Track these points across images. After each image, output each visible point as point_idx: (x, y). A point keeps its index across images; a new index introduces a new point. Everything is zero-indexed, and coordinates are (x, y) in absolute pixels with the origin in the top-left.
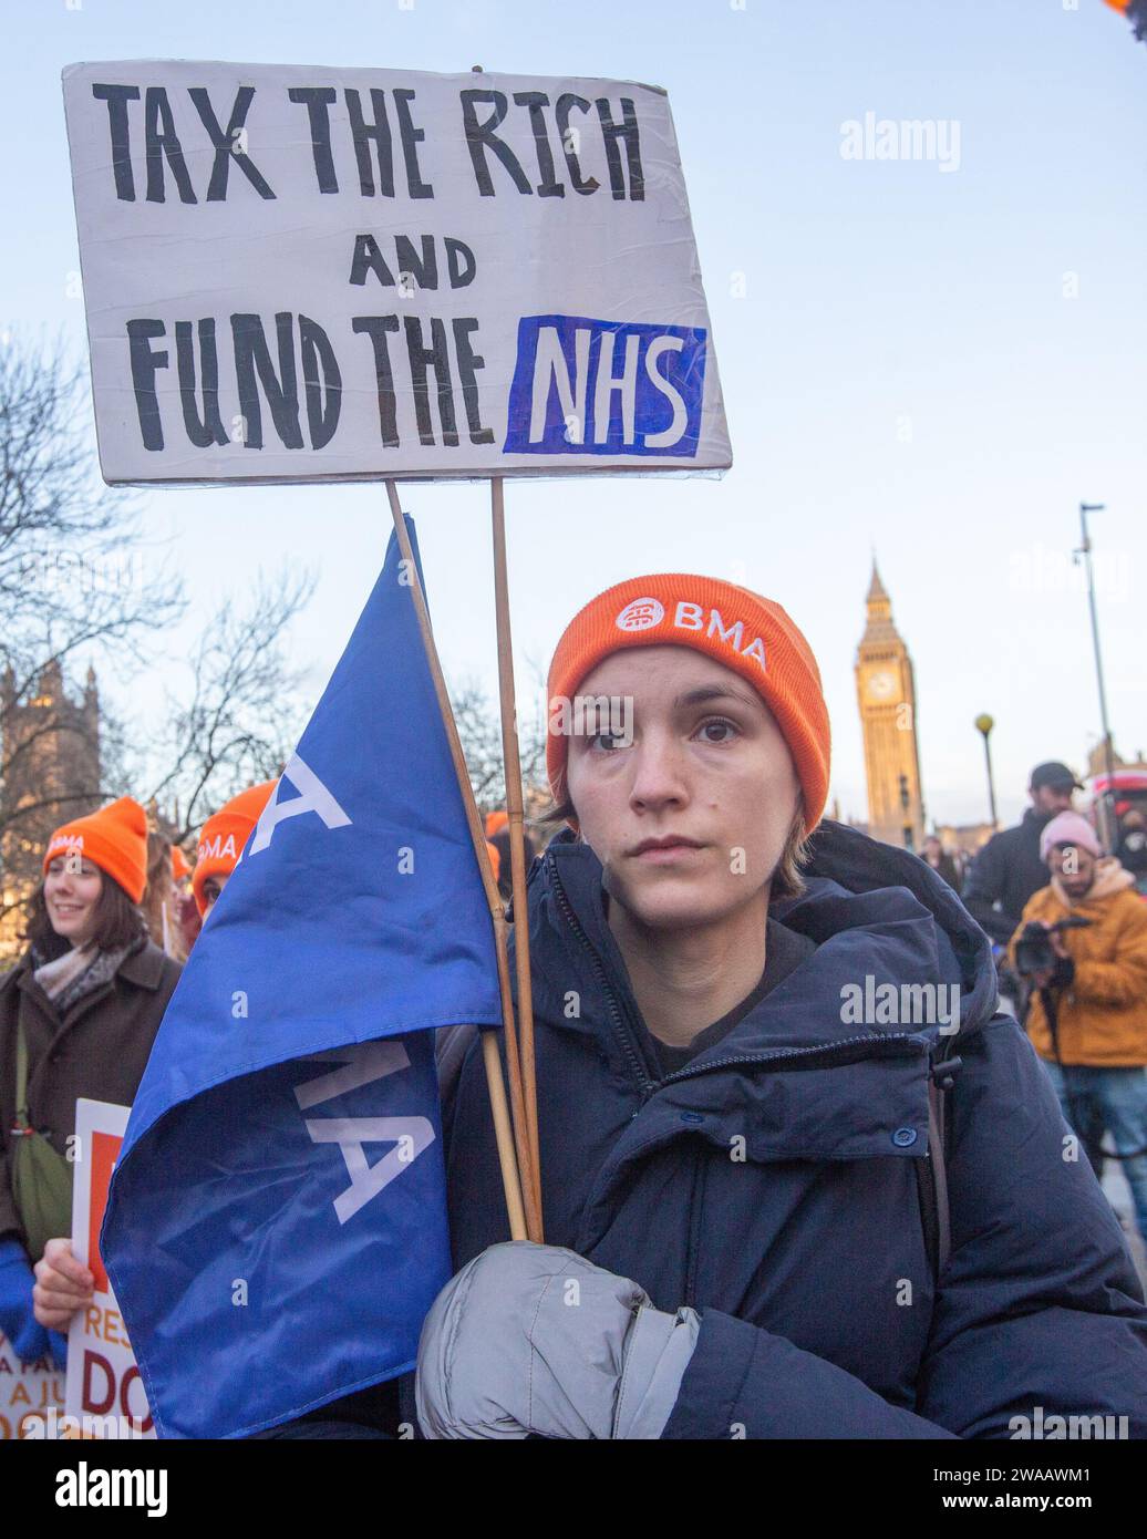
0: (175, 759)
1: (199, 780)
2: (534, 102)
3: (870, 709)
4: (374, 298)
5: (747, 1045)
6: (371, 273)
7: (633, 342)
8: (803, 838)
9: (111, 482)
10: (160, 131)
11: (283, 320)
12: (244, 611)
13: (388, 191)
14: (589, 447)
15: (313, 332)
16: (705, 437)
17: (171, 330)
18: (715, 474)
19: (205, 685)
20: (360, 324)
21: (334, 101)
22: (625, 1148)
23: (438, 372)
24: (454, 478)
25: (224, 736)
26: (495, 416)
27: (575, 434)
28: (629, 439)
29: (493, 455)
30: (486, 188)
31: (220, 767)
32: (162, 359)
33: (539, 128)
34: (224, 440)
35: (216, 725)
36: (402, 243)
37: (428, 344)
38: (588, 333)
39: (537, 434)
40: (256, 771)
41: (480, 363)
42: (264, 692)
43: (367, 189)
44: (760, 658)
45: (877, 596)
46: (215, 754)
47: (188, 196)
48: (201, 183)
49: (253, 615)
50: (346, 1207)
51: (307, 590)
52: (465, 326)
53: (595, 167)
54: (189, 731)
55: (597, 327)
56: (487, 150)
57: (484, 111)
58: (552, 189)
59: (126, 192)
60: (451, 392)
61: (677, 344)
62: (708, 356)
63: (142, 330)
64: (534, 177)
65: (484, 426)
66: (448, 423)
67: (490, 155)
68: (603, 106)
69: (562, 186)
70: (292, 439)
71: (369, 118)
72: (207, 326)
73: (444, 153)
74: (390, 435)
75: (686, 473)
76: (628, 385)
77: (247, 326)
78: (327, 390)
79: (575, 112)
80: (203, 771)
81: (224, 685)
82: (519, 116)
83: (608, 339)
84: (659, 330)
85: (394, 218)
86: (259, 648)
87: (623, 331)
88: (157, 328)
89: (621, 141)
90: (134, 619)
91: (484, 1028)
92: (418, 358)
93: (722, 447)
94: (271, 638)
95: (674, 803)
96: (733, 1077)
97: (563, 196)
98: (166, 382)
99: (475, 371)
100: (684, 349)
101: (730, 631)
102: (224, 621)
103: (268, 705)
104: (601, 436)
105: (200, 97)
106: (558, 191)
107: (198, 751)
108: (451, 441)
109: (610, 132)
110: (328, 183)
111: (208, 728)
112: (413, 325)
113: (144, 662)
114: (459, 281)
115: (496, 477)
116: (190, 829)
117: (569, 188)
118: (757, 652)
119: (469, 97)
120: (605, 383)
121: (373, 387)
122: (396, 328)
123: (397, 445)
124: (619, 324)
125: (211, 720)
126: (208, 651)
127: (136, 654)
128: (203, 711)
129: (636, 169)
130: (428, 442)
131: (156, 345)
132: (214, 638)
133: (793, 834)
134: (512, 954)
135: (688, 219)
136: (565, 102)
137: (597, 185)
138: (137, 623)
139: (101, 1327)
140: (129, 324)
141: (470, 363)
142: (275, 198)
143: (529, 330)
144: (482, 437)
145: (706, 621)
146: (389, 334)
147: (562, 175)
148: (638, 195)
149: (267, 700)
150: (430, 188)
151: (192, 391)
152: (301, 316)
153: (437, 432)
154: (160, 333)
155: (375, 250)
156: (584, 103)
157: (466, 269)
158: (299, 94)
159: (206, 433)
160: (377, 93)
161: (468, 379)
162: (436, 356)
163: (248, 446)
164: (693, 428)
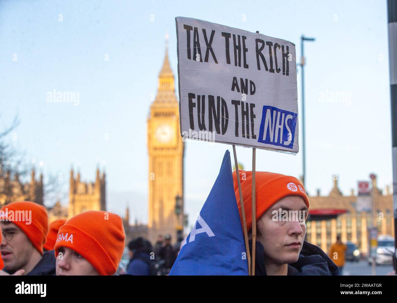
2: (269, 44)
4: (236, 95)
6: (235, 88)
10: (196, 41)
11: (218, 98)
13: (240, 65)
14: (273, 143)
15: (224, 103)
16: (294, 144)
17: (196, 97)
18: (295, 154)
20: (234, 102)
21: (231, 38)
23: (247, 118)
26: (257, 133)
27: (272, 141)
28: (281, 143)
29: (255, 142)
30: (259, 68)
32: (194, 105)
33: (270, 52)
34: (205, 129)
36: (242, 79)
37: (245, 110)
38: (276, 112)
39: (264, 139)
41: (255, 116)
43: (236, 65)
47: (201, 60)
52: (253, 106)
53: (280, 64)
55: (278, 110)
56: (260, 57)
57: (260, 45)
58: (272, 71)
59: (189, 57)
60: (249, 124)
62: (297, 121)
63: (191, 96)
65: (255, 134)
66: (248, 133)
68: (283, 47)
69: (274, 69)
70: (218, 132)
71: (237, 44)
72: (204, 97)
73: (251, 56)
74: (237, 134)
75: (290, 152)
76: (282, 127)
77: (211, 98)
78: (226, 119)
79: (278, 48)
82: (267, 47)
83: (279, 113)
84: (289, 113)
85: (241, 73)
87: (282, 112)
89: (285, 58)
92: (244, 113)
93: (297, 147)
97: (274, 73)
98: (195, 111)
99: (254, 118)
100: (293, 118)
104: (276, 141)
105: (204, 31)
108: (248, 137)
109: (284, 55)
110: (228, 62)
112: (243, 104)
114: (252, 93)
115: (254, 148)
117: (275, 71)
119: (258, 41)
120: (278, 126)
121: (234, 120)
122: (239, 105)
123: (238, 136)
124: (281, 110)
129: (288, 67)
130: (244, 136)
131: (193, 101)
135: (296, 83)
136: (276, 45)
137: (280, 70)
140: (189, 94)
141: (253, 116)
142: (218, 63)
143: (265, 108)
144: (254, 137)
146: (238, 105)
147: (274, 67)
148: (287, 74)
150: (248, 65)
151: (200, 115)
152: (222, 98)
153: (246, 135)
154: (194, 98)
155: (237, 82)
156: (279, 46)
157: (253, 90)
158: (224, 34)
159: (202, 127)
160: (239, 36)
161: (252, 121)
162: (247, 113)
163: (210, 131)
164: (292, 141)
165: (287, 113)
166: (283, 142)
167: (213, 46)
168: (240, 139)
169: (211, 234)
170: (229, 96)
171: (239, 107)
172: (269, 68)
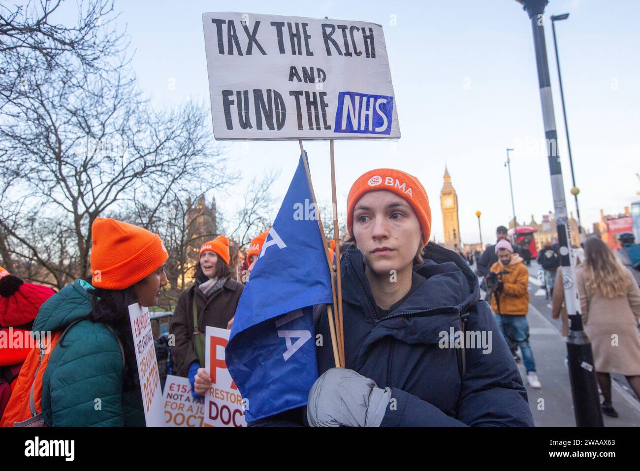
0: (238, 224)
1: (246, 230)
2: (343, 27)
3: (445, 209)
4: (296, 85)
5: (406, 309)
6: (295, 78)
7: (372, 100)
8: (423, 247)
9: (217, 139)
10: (232, 33)
11: (269, 91)
12: (259, 180)
13: (300, 53)
14: (359, 131)
15: (278, 95)
16: (392, 129)
17: (235, 93)
18: (395, 140)
19: (248, 201)
20: (291, 93)
21: (284, 26)
22: (369, 340)
23: (315, 108)
24: (319, 140)
25: (254, 217)
26: (332, 121)
27: (355, 128)
28: (371, 129)
29: (331, 133)
30: (329, 53)
31: (252, 226)
32: (232, 102)
33: (345, 36)
34: (251, 127)
35: (251, 213)
36: (304, 69)
37: (312, 99)
38: (359, 97)
39: (344, 127)
40: (263, 228)
41: (327, 105)
42: (265, 204)
43: (294, 53)
44: (411, 194)
45: (447, 176)
46: (251, 222)
47: (240, 53)
48: (244, 50)
49: (262, 182)
50: (287, 356)
51: (278, 174)
52: (322, 94)
53: (361, 47)
54: (243, 215)
55: (362, 96)
56: (329, 42)
57: (329, 30)
58: (348, 54)
59: (221, 51)
60: (318, 114)
61: (385, 101)
62: (394, 105)
63: (226, 93)
64: (343, 50)
65: (328, 124)
66: (318, 123)
67: (330, 43)
68: (363, 29)
69: (351, 53)
70: (271, 127)
71: (295, 32)
72: (246, 93)
73: (317, 42)
74: (300, 127)
75: (387, 139)
76: (370, 113)
77: (258, 93)
78: (282, 113)
79: (355, 31)
80: (247, 227)
81: (253, 202)
82: (339, 31)
83: (365, 99)
84: (380, 97)
85: (302, 62)
86: (264, 191)
87: (369, 97)
88: (231, 93)
89: (369, 40)
90: (225, 183)
91: (327, 304)
92: (309, 103)
93: (398, 132)
94: (267, 188)
95: (385, 237)
96: (401, 319)
97: (352, 56)
98: (234, 109)
99: (326, 108)
100: (387, 102)
101: (402, 186)
102: (254, 183)
103: (266, 208)
104: (363, 128)
105: (244, 24)
106: (350, 55)
107: (245, 221)
108: (319, 129)
109: (366, 37)
110: (282, 50)
111: (249, 214)
112: (307, 94)
113: (229, 195)
114: (321, 81)
115: (332, 140)
116: (243, 245)
117: (353, 54)
118: (410, 192)
119: (325, 26)
120: (364, 112)
121: (295, 113)
122: (302, 95)
123: (302, 130)
124: (368, 95)
125: (249, 212)
126: (249, 192)
127: (227, 193)
128: (247, 210)
129: (373, 49)
130: (312, 129)
131: (231, 98)
132: (251, 188)
133: (420, 246)
134: (336, 282)
135: (388, 64)
136: (353, 28)
137: (362, 53)
138: (227, 184)
139: (214, 394)
140: (223, 91)
141: (324, 105)
142: (266, 55)
143: (342, 96)
144: (328, 128)
145: (395, 182)
146: (300, 96)
147: (351, 50)
148: (374, 56)
149: (266, 206)
150: (312, 53)
152: (274, 90)
153: (314, 126)
155: (296, 71)
156: (358, 29)
157: (323, 77)
158: (274, 24)
159: (245, 125)
160: (297, 24)
161: (324, 110)
162: (315, 103)
163: (258, 129)
164: (389, 126)
165: (376, 98)
167: (258, 37)
168: (306, 132)
169: (282, 245)
170: (285, 87)
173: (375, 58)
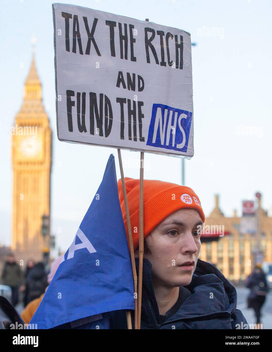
2: (161, 33)
4: (121, 92)
6: (121, 84)
9: (60, 140)
10: (76, 30)
11: (101, 95)
13: (126, 58)
14: (165, 146)
15: (108, 101)
16: (188, 147)
17: (76, 94)
18: (189, 158)
20: (118, 100)
21: (116, 27)
23: (134, 118)
26: (145, 134)
27: (162, 143)
28: (173, 145)
29: (143, 145)
30: (148, 61)
32: (73, 103)
33: (162, 43)
34: (86, 131)
36: (128, 74)
37: (132, 109)
38: (167, 110)
39: (154, 141)
41: (143, 116)
43: (122, 57)
47: (81, 53)
48: (84, 49)
52: (141, 104)
53: (173, 56)
55: (170, 109)
56: (149, 47)
58: (163, 64)
59: (68, 49)
60: (136, 124)
62: (192, 121)
63: (70, 93)
65: (143, 136)
66: (135, 135)
67: (150, 49)
68: (176, 37)
69: (166, 63)
70: (101, 133)
71: (123, 34)
72: (84, 94)
73: (140, 48)
74: (122, 137)
75: (184, 157)
76: (174, 128)
77: (93, 95)
78: (110, 119)
79: (170, 38)
82: (157, 37)
83: (171, 112)
84: (183, 112)
85: (127, 67)
87: (175, 111)
88: (73, 93)
89: (179, 49)
92: (131, 113)
93: (192, 150)
97: (166, 66)
98: (74, 111)
99: (142, 118)
100: (187, 118)
104: (167, 144)
105: (85, 20)
108: (135, 140)
109: (177, 46)
110: (113, 54)
112: (129, 101)
114: (141, 89)
115: (143, 152)
117: (167, 64)
119: (147, 30)
120: (169, 127)
121: (120, 121)
122: (126, 103)
123: (124, 139)
124: (174, 109)
129: (182, 59)
130: (130, 139)
131: (72, 99)
135: (192, 77)
136: (169, 35)
137: (173, 63)
140: (67, 91)
141: (141, 116)
142: (101, 56)
143: (155, 107)
144: (142, 140)
146: (124, 104)
147: (166, 60)
148: (181, 68)
150: (135, 58)
151: (79, 115)
152: (105, 95)
153: (133, 137)
154: (74, 95)
155: (122, 77)
156: (172, 36)
157: (142, 86)
158: (108, 23)
159: (82, 128)
160: (125, 25)
161: (140, 121)
162: (134, 113)
163: (91, 133)
164: (187, 144)
165: (180, 112)
166: (175, 145)
167: (95, 36)
168: (126, 141)
169: (92, 250)
170: (113, 93)
171: (126, 106)
172: (160, 60)
173: (182, 69)
